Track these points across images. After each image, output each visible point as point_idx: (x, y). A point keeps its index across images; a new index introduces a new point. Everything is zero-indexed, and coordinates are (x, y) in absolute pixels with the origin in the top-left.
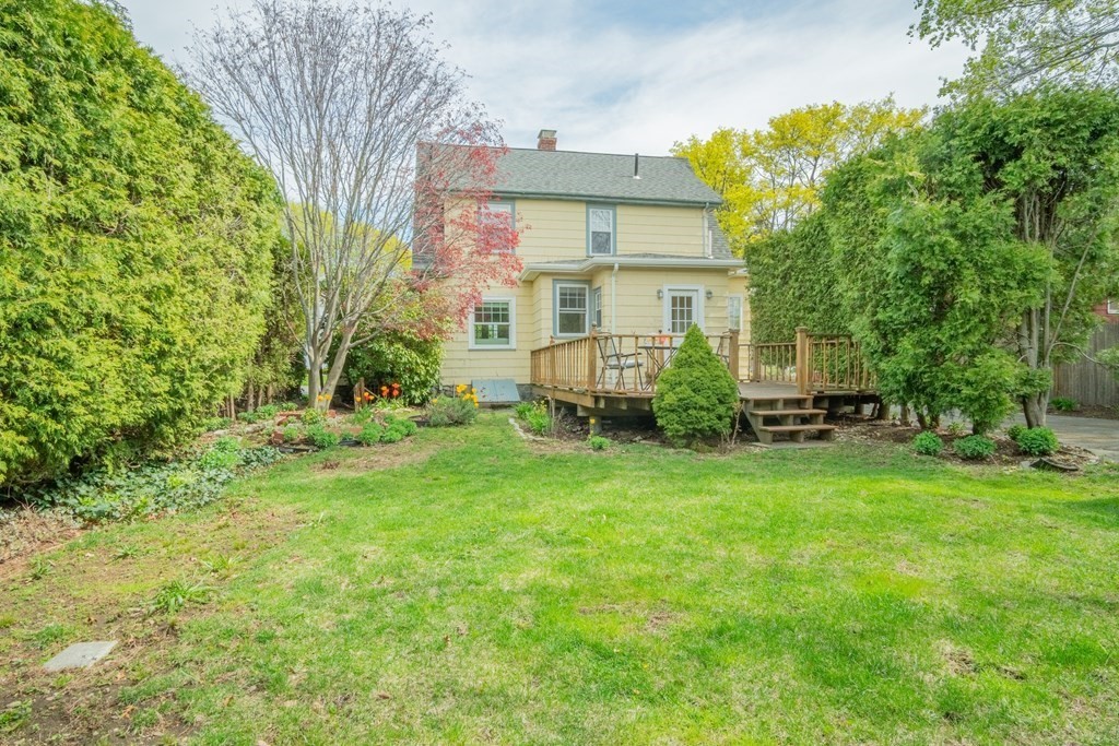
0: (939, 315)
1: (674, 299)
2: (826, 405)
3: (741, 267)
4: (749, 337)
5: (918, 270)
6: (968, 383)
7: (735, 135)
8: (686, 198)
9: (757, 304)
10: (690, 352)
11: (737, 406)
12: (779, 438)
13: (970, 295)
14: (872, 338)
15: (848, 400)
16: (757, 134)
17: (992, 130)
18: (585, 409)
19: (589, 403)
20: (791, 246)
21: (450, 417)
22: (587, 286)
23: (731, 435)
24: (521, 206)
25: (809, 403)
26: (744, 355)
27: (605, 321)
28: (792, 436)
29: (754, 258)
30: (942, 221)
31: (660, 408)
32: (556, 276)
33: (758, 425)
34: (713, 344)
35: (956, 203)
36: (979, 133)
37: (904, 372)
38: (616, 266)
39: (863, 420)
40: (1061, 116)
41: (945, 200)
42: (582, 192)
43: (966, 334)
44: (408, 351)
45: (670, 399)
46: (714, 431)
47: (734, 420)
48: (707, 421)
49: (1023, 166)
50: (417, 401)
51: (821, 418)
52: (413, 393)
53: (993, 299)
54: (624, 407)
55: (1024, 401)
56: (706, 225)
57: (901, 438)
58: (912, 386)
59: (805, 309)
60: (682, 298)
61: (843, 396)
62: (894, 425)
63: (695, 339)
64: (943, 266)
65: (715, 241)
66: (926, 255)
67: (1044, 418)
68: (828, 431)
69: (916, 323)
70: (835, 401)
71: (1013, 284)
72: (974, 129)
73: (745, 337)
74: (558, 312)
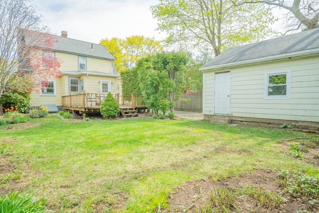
0: (156, 92)
1: (103, 84)
2: (137, 109)
3: (120, 77)
4: (122, 94)
5: (153, 83)
6: (161, 105)
7: (118, 39)
8: (106, 57)
9: (123, 86)
10: (109, 98)
11: (119, 110)
12: (128, 116)
13: (161, 88)
14: (146, 96)
15: (142, 108)
16: (123, 40)
17: (165, 58)
18: (82, 112)
19: (83, 110)
20: (131, 73)
21: (39, 115)
22: (79, 79)
23: (118, 116)
24: (57, 54)
25: (134, 109)
26: (121, 98)
27: (84, 89)
28: (130, 116)
29: (123, 75)
30: (157, 74)
31: (102, 111)
32: (69, 76)
33: (123, 114)
34: (114, 96)
35: (159, 71)
36: (163, 59)
37: (151, 103)
38: (88, 74)
39: (145, 113)
40: (175, 58)
41: (157, 70)
42: (77, 52)
43: (161, 95)
44: (20, 96)
45: (104, 108)
46: (114, 115)
47: (118, 113)
48: (113, 113)
49: (169, 66)
50: (23, 111)
51: (136, 112)
52: (21, 109)
53: (165, 89)
54: (92, 111)
55: (171, 108)
56: (111, 65)
57: (151, 116)
58: (153, 105)
59: (134, 88)
60: (105, 84)
61: (141, 108)
62: (151, 113)
63: (110, 95)
64: (157, 83)
65: (113, 69)
66: (154, 81)
67: (173, 111)
68: (138, 115)
69: (153, 93)
70: (139, 108)
71: (168, 87)
72: (162, 58)
73: (121, 94)
74: (70, 86)
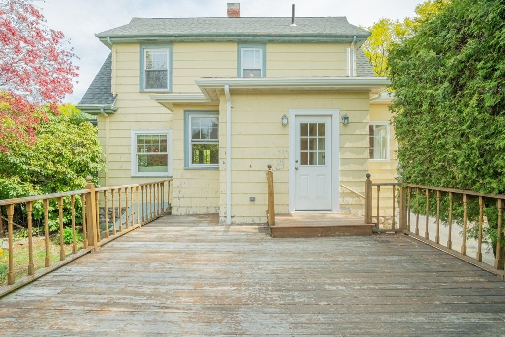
7: (390, 24)
8: (332, 33)
24: (178, 49)
32: (188, 106)
38: (227, 88)
60: (313, 126)
74: (190, 142)
